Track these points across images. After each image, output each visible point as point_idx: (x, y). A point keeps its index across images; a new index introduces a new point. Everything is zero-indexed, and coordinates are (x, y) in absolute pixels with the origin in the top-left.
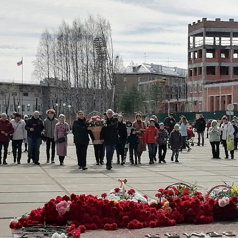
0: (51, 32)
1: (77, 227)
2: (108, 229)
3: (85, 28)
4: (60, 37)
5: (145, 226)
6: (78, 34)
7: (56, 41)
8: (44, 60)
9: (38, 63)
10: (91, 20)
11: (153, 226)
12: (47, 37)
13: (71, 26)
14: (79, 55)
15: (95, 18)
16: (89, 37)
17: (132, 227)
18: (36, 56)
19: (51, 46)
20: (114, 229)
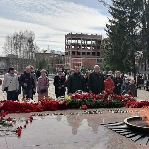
0: (10, 36)
1: (5, 112)
2: (17, 113)
3: (24, 35)
4: (14, 38)
5: (31, 112)
6: (22, 37)
7: (12, 39)
8: (7, 47)
9: (5, 48)
10: (27, 32)
11: (34, 112)
12: (9, 37)
13: (19, 34)
14: (22, 45)
15: (29, 31)
16: (26, 38)
17: (26, 112)
18: (4, 45)
19: (10, 41)
20: (19, 113)
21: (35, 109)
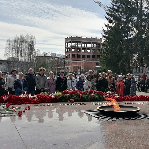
0: (11, 39)
1: (9, 104)
2: (19, 104)
3: (25, 38)
4: (15, 41)
5: (30, 104)
6: (22, 40)
7: (13, 43)
8: (8, 50)
9: (6, 52)
10: (27, 35)
11: (32, 104)
12: (9, 41)
13: (19, 37)
14: (23, 49)
15: (29, 35)
16: (27, 42)
17: (26, 104)
18: (5, 48)
19: (11, 45)
20: (20, 104)
21: (32, 101)
